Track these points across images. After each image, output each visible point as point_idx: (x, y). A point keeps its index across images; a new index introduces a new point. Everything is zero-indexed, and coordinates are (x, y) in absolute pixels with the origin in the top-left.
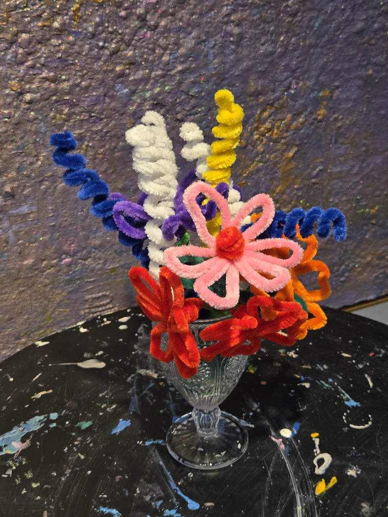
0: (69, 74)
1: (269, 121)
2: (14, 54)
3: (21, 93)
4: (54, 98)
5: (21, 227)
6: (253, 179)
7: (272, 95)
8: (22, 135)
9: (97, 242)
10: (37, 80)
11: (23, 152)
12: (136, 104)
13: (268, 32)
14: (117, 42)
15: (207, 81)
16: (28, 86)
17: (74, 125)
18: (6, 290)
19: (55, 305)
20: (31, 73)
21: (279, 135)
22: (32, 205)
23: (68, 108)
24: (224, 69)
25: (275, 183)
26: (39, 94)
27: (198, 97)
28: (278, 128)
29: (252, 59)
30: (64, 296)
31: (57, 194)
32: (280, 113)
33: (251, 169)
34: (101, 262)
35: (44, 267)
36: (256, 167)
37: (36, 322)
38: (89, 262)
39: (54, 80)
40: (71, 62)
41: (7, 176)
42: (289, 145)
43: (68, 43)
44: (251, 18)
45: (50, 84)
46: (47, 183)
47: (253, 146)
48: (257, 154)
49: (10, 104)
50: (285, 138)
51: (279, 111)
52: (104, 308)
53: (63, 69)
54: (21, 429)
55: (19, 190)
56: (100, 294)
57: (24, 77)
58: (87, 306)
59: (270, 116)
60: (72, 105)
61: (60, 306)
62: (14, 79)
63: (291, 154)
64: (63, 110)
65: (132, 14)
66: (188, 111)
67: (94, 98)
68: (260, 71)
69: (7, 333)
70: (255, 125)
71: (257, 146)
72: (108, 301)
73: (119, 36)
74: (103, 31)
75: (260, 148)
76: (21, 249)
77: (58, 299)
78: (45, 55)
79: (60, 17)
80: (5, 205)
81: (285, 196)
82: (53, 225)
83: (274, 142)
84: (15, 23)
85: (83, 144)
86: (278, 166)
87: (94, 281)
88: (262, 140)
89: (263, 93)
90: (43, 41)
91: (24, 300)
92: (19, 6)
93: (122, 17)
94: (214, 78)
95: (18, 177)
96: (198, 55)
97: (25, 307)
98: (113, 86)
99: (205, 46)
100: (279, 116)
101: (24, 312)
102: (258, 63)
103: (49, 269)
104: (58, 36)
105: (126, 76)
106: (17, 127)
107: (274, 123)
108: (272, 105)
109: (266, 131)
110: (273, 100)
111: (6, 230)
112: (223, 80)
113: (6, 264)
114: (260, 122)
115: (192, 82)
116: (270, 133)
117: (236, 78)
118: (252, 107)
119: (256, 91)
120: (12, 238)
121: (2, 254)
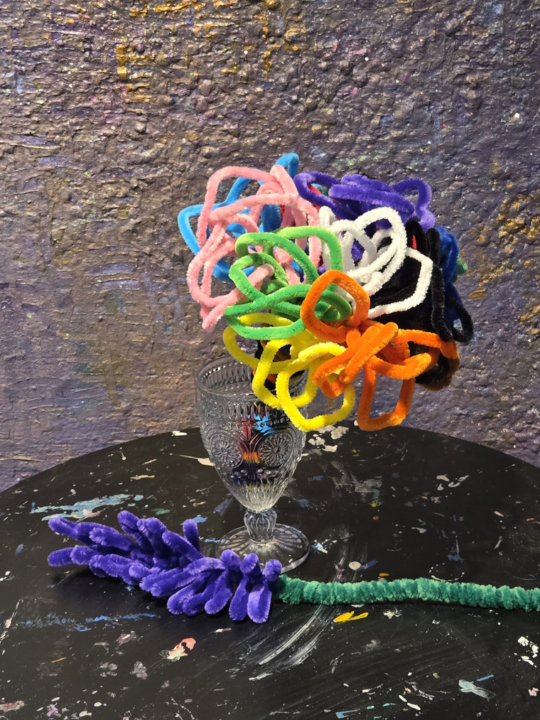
0: (255, 129)
1: (522, 214)
2: (194, 101)
3: (198, 146)
4: (236, 154)
5: (189, 299)
6: (498, 288)
7: (526, 181)
8: (197, 192)
10: (218, 132)
12: (336, 172)
13: (520, 100)
14: (315, 97)
15: (432, 154)
16: (207, 138)
18: (169, 371)
20: (211, 124)
21: (537, 235)
24: (455, 141)
25: (533, 299)
26: (218, 149)
27: (418, 172)
28: (536, 226)
29: (496, 132)
32: (539, 206)
33: (493, 275)
35: (213, 353)
36: (503, 274)
39: (237, 134)
40: (258, 116)
41: (177, 237)
43: (256, 94)
44: (496, 81)
45: (232, 139)
47: (498, 245)
48: (504, 257)
49: (186, 156)
51: (537, 204)
53: (248, 123)
55: (190, 255)
57: (202, 127)
59: (522, 209)
60: (257, 165)
62: (192, 128)
65: (334, 66)
68: (507, 148)
69: (166, 423)
70: (500, 217)
71: (504, 245)
73: (317, 91)
74: (298, 84)
75: (508, 249)
76: (188, 325)
78: (228, 106)
79: (249, 65)
80: (173, 269)
83: (530, 244)
84: (197, 68)
86: (537, 277)
88: (512, 239)
89: (512, 177)
90: (227, 90)
91: (188, 387)
92: (201, 50)
93: (321, 68)
94: (442, 152)
96: (419, 121)
97: (188, 396)
98: (308, 148)
99: (429, 110)
100: (537, 211)
101: (187, 403)
102: (505, 138)
104: (245, 85)
105: (324, 138)
106: (193, 182)
107: (529, 218)
108: (526, 194)
109: (517, 228)
110: (528, 187)
111: (172, 300)
112: (453, 155)
113: (169, 340)
114: (509, 214)
115: (410, 153)
116: (523, 231)
117: (473, 154)
118: (495, 193)
119: (501, 173)
120: (178, 311)
121: (166, 328)
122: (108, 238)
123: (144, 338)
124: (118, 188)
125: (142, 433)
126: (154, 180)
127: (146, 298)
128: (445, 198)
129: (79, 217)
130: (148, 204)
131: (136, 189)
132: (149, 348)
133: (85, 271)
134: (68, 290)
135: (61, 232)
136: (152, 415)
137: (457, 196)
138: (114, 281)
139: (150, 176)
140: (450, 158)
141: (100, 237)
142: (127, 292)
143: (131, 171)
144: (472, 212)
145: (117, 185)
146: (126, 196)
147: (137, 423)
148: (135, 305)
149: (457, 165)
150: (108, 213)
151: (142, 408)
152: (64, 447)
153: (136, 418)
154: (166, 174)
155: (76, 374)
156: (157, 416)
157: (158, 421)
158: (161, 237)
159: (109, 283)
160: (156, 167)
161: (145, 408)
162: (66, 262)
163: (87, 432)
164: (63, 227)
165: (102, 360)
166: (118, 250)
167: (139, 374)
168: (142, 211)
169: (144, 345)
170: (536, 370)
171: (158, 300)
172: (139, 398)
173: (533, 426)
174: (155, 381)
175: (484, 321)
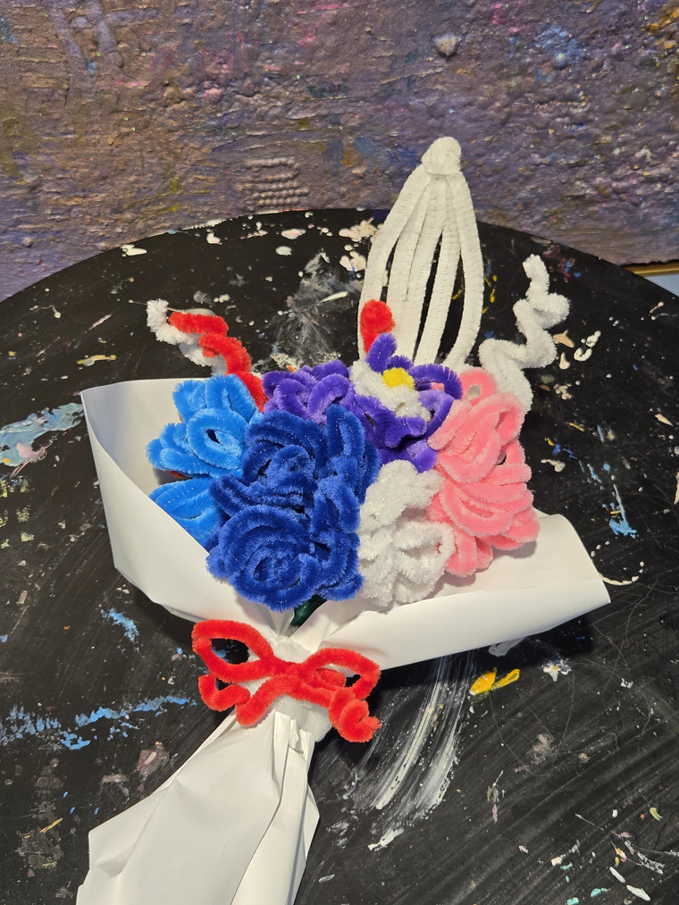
5: (123, 19)
9: (275, 67)
18: (96, 127)
19: (188, 167)
30: (205, 154)
34: (279, 104)
35: (167, 99)
37: (151, 190)
38: (256, 101)
52: (281, 186)
54: (41, 421)
56: (276, 161)
58: (249, 178)
61: (196, 170)
69: (98, 199)
72: (289, 175)
76: (124, 59)
77: (195, 156)
82: (187, 23)
87: (264, 136)
91: (130, 149)
97: (130, 160)
101: (129, 171)
103: (179, 103)
111: (93, 21)
113: (94, 82)
120: (106, 37)
121: (87, 65)
123: (51, 81)
125: (62, 214)
127: (49, 19)
132: (61, 95)
136: (75, 189)
142: (15, 12)
147: (52, 202)
148: (30, 31)
151: (59, 182)
153: (49, 196)
156: (84, 191)
157: (84, 197)
161: (64, 181)
167: (48, 134)
169: (53, 93)
170: (659, 98)
171: (70, 22)
172: (52, 168)
173: (640, 172)
174: (75, 143)
175: (595, 33)
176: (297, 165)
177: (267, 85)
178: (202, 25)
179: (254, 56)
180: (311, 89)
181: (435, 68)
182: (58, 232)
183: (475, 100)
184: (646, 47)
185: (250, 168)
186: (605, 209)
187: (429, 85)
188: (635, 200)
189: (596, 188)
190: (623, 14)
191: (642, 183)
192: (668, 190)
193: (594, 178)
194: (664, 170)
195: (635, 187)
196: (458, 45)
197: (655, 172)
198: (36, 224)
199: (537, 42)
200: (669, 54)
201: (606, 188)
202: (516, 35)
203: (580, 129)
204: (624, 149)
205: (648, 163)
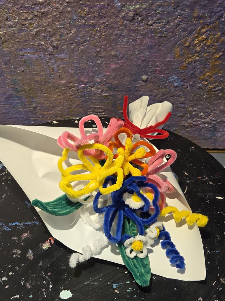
1: (206, 34)
4: (81, 2)
5: (60, 64)
6: (192, 65)
7: (209, 19)
8: (64, 18)
9: (99, 80)
11: (63, 27)
12: (125, 12)
15: (168, 6)
17: (91, 18)
18: (52, 93)
19: (75, 106)
21: (211, 43)
22: (66, 54)
23: (88, 9)
25: (206, 70)
27: (162, 14)
28: (211, 39)
30: (80, 103)
31: (79, 51)
32: (214, 31)
33: (191, 60)
34: (100, 90)
35: (71, 86)
36: (195, 59)
37: (65, 111)
38: (94, 89)
41: (55, 38)
42: (217, 51)
46: (74, 45)
47: (194, 47)
48: (196, 52)
49: (58, 2)
50: (215, 46)
51: (213, 30)
52: (100, 114)
55: (60, 46)
56: (99, 106)
58: (92, 111)
59: (206, 32)
60: (90, 7)
61: (78, 107)
63: (218, 56)
64: (85, 9)
66: (155, 20)
67: (102, 5)
68: (202, 5)
69: (51, 113)
70: (196, 35)
71: (197, 47)
72: (102, 111)
75: (198, 49)
76: (60, 75)
77: (77, 103)
80: (53, 51)
81: (211, 79)
82: (76, 67)
83: (208, 47)
85: (94, 29)
86: (209, 61)
87: (95, 99)
88: (200, 45)
89: (203, 18)
91: (60, 99)
94: (173, 5)
95: (60, 39)
97: (60, 103)
100: (213, 33)
101: (60, 106)
103: (74, 88)
106: (61, 14)
107: (209, 36)
108: (208, 25)
109: (203, 40)
110: (209, 23)
111: (53, 64)
112: (178, 7)
113: (52, 80)
114: (200, 34)
115: (158, 5)
116: (205, 41)
117: (187, 7)
118: (195, 25)
119: (198, 16)
120: (56, 69)
121: (51, 75)
122: (25, 37)
123: (41, 79)
124: (28, 15)
125: (42, 116)
126: (44, 12)
127: (42, 63)
128: (173, 26)
129: (12, 27)
130: (42, 22)
131: (36, 16)
132: (44, 83)
133: (16, 50)
134: (8, 58)
135: (4, 33)
136: (45, 109)
137: (178, 25)
138: (28, 55)
139: (43, 10)
140: (176, 8)
141: (21, 36)
142: (34, 60)
143: (34, 8)
144: (184, 32)
145: (28, 14)
146: (32, 19)
147: (40, 112)
148: (37, 65)
149: (179, 11)
150: (24, 26)
151: (41, 107)
152: (10, 120)
153: (39, 110)
154: (50, 10)
155: (14, 92)
156: (48, 110)
157: (48, 112)
158: (48, 38)
159: (26, 56)
160: (45, 6)
161: (43, 107)
162: (7, 46)
163: (19, 115)
164: (5, 31)
165: (24, 87)
166: (29, 42)
167: (40, 93)
168: (39, 26)
169: (42, 82)
170: (204, 98)
171: (47, 64)
172: (40, 103)
173: (201, 120)
174: (46, 96)
175: (185, 78)
176: (104, 108)
177: (97, 85)
178: (80, 67)
179: (93, 77)
180: (108, 87)
181: (141, 84)
182: (40, 121)
183: (153, 94)
184: (200, 84)
185: (92, 108)
186: (192, 130)
187: (140, 89)
188: (200, 128)
189: (188, 123)
190: (192, 74)
191: (202, 123)
192: (210, 126)
193: (188, 120)
194: (208, 120)
195: (200, 124)
196: (147, 78)
197: (205, 120)
198: (35, 118)
199: (169, 79)
200: (206, 86)
201: (191, 124)
202: (163, 77)
203: (183, 105)
204: (196, 112)
205: (203, 117)
